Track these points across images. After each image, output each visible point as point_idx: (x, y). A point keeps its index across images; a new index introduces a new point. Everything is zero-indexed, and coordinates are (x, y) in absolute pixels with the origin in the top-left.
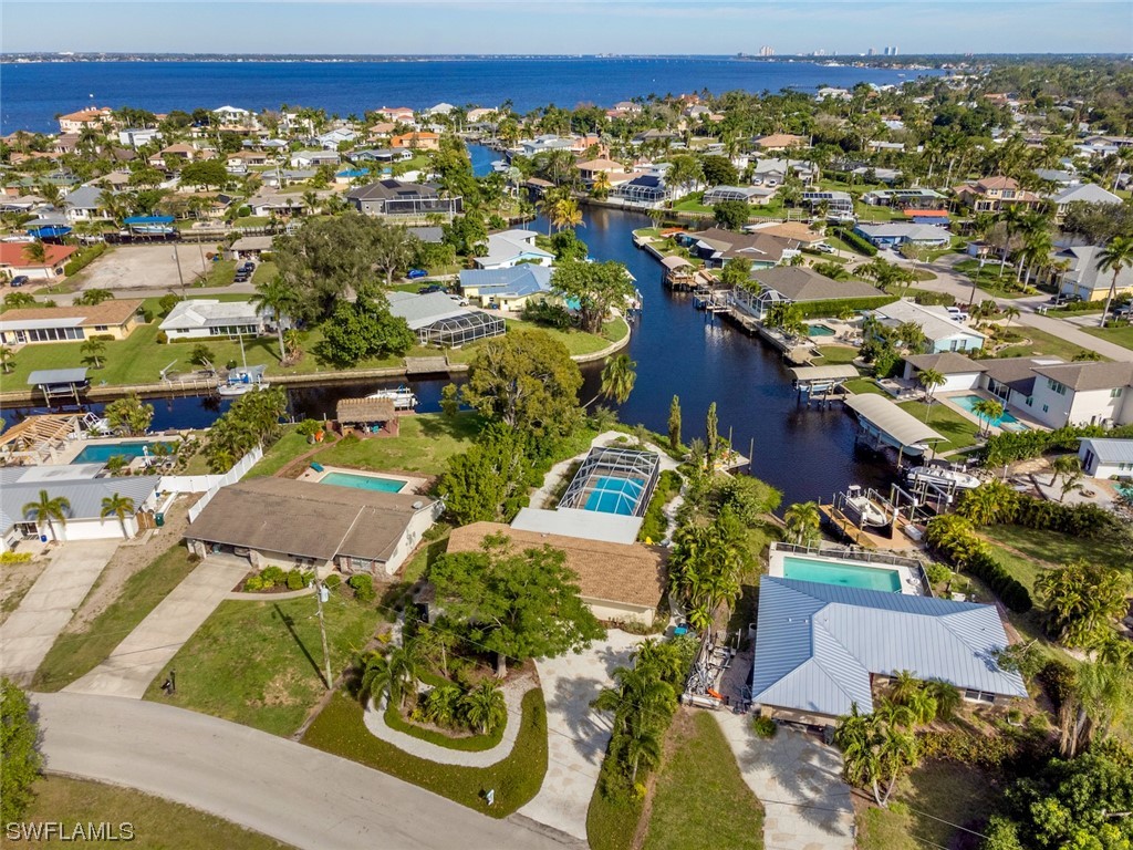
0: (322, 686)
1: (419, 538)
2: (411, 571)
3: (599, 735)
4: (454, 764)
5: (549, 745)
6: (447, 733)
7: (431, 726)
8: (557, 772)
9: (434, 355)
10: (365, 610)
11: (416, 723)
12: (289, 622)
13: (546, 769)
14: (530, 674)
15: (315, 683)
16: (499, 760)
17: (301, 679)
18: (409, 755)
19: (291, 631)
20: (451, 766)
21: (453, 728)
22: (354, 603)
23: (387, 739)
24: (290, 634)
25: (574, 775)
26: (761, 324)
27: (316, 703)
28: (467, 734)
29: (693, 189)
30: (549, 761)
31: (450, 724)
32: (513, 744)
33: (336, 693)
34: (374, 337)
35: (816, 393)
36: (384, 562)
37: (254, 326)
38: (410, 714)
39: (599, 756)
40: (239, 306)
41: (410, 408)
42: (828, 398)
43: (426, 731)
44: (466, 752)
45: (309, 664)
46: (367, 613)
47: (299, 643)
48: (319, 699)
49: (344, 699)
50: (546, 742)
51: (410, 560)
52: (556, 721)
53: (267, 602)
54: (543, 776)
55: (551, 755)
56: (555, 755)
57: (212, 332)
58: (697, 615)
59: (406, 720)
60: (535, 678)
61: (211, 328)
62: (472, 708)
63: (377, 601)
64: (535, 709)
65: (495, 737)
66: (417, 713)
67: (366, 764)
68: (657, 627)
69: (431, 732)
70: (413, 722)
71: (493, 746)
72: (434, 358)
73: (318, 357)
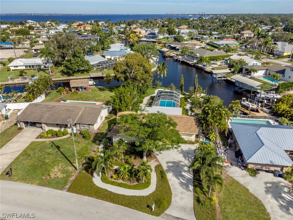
0: (74, 169)
1: (104, 119)
2: (103, 129)
3: (188, 180)
4: (133, 195)
5: (170, 185)
6: (128, 183)
7: (121, 181)
8: (176, 195)
10: (87, 142)
11: (114, 180)
12: (58, 147)
13: (172, 194)
14: (155, 160)
15: (71, 168)
16: (152, 192)
17: (65, 167)
18: (114, 193)
19: (60, 150)
20: (132, 196)
21: (130, 181)
22: (83, 140)
23: (104, 187)
24: (59, 152)
25: (183, 196)
26: (196, 63)
27: (72, 176)
28: (136, 183)
29: (165, 36)
30: (172, 191)
31: (129, 180)
32: (156, 186)
33: (80, 171)
35: (218, 78)
36: (93, 125)
37: (40, 65)
38: (112, 177)
39: (191, 188)
40: (35, 60)
41: (93, 85)
43: (119, 183)
44: (137, 190)
45: (68, 162)
46: (88, 143)
47: (63, 154)
48: (73, 174)
49: (84, 173)
50: (168, 184)
51: (102, 125)
52: (170, 176)
53: (49, 141)
54: (171, 197)
55: (172, 189)
56: (173, 188)
57: (26, 67)
58: (211, 136)
59: (110, 179)
60: (157, 161)
61: (26, 66)
62: (140, 172)
63: (92, 138)
64: (161, 172)
65: (148, 184)
66: (115, 176)
67: (96, 198)
68: (197, 142)
69: (121, 183)
71: (148, 187)
72: (99, 73)
73: (62, 73)
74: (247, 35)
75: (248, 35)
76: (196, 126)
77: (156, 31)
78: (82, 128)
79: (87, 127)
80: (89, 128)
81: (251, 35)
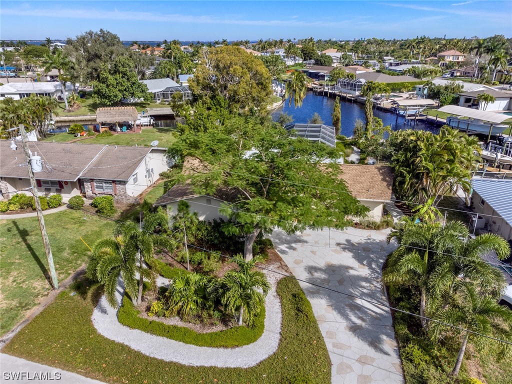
0: (48, 286)
1: (156, 177)
2: (150, 196)
3: (376, 319)
4: (207, 364)
5: (324, 335)
6: (196, 327)
7: (175, 321)
8: (345, 368)
9: (165, 107)
10: (105, 222)
11: (155, 319)
12: (24, 234)
13: (330, 364)
14: (278, 264)
15: (39, 284)
16: (265, 357)
17: (24, 282)
18: (147, 358)
19: (25, 240)
20: (203, 368)
21: (202, 321)
22: (96, 217)
23: (119, 339)
24: (24, 244)
25: (368, 370)
26: (359, 96)
27: (35, 305)
28: (219, 327)
30: (330, 353)
31: (199, 317)
32: (278, 336)
33: (63, 293)
34: (125, 90)
35: (409, 116)
36: (124, 183)
38: (148, 309)
39: (389, 344)
41: (149, 125)
42: (417, 118)
43: (169, 327)
44: (222, 350)
45: (37, 268)
46: (107, 225)
47: (31, 250)
48: (41, 299)
49: (72, 298)
50: (317, 331)
51: (149, 190)
52: (319, 306)
53: (8, 220)
54: (329, 374)
55: (329, 347)
56: (334, 345)
58: (425, 209)
59: (144, 316)
60: (284, 266)
62: (228, 289)
63: (117, 215)
64: (294, 296)
65: (255, 329)
66: (156, 306)
67: (86, 375)
68: (387, 224)
69: (175, 327)
70: (152, 318)
71: (255, 340)
72: (165, 109)
73: (90, 108)
74: (451, 59)
75: (452, 57)
76: (385, 184)
77: (280, 53)
78: (97, 191)
79: (108, 189)
80: (115, 190)
81: (458, 59)
